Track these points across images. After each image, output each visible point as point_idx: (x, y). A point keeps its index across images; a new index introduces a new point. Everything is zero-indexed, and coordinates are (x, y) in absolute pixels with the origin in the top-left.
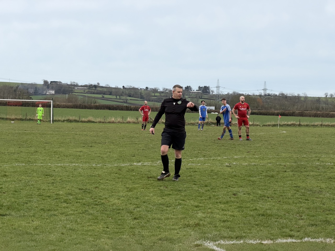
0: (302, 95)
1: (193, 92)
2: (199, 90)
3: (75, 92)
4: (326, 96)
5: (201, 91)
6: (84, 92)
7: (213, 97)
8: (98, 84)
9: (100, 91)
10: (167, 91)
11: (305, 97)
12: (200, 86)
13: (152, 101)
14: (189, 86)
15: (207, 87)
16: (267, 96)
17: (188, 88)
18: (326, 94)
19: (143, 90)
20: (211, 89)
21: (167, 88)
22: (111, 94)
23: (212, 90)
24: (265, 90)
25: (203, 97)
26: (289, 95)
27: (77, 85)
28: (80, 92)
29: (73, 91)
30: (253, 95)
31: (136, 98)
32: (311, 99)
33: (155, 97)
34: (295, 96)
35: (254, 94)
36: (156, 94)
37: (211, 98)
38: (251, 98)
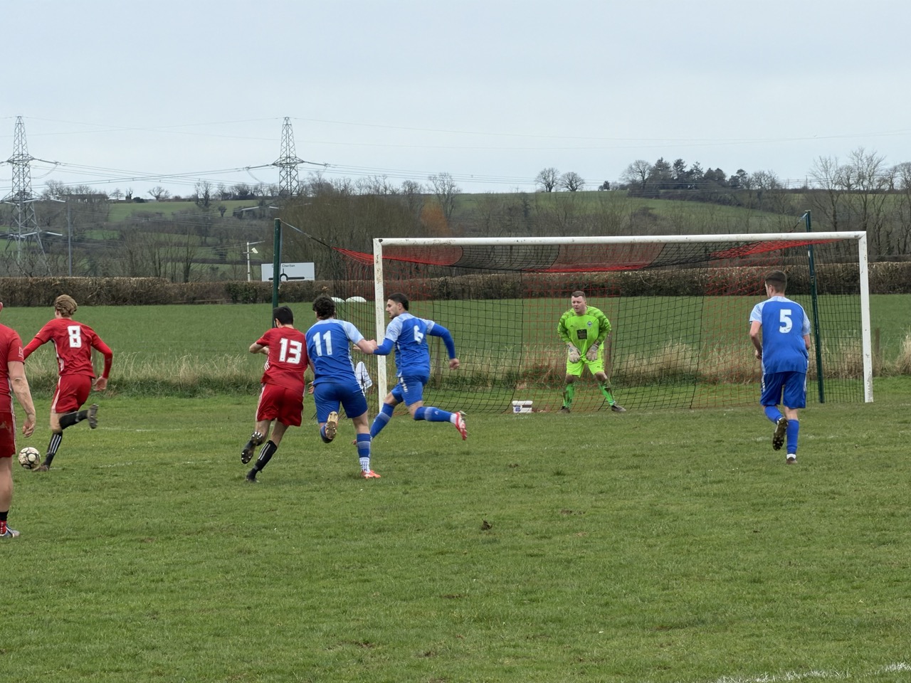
0: (427, 186)
4: (550, 186)
11: (444, 200)
16: (235, 198)
18: (544, 175)
24: (287, 164)
26: (360, 187)
30: (158, 197)
35: (163, 194)
38: (147, 216)
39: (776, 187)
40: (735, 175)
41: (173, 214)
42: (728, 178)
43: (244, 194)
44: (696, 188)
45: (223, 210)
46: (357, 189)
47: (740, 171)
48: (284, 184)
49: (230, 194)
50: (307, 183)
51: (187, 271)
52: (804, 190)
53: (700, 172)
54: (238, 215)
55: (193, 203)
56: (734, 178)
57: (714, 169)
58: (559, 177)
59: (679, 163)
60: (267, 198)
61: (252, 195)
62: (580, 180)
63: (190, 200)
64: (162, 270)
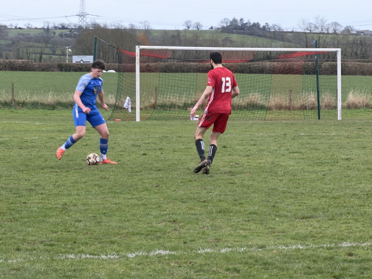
16: (60, 29)
18: (187, 23)
26: (111, 26)
30: (28, 27)
34: (125, 29)
35: (30, 26)
38: (23, 35)
39: (281, 30)
40: (264, 25)
41: (34, 34)
42: (261, 26)
43: (63, 28)
44: (249, 30)
45: (54, 33)
46: (110, 26)
47: (266, 23)
48: (80, 23)
49: (57, 27)
50: (89, 23)
51: (41, 58)
52: (292, 32)
53: (250, 23)
54: (61, 35)
55: (42, 30)
56: (264, 27)
57: (256, 22)
58: (192, 23)
59: (241, 20)
60: (73, 29)
61: (67, 27)
62: (201, 25)
63: (41, 29)
64: (31, 57)
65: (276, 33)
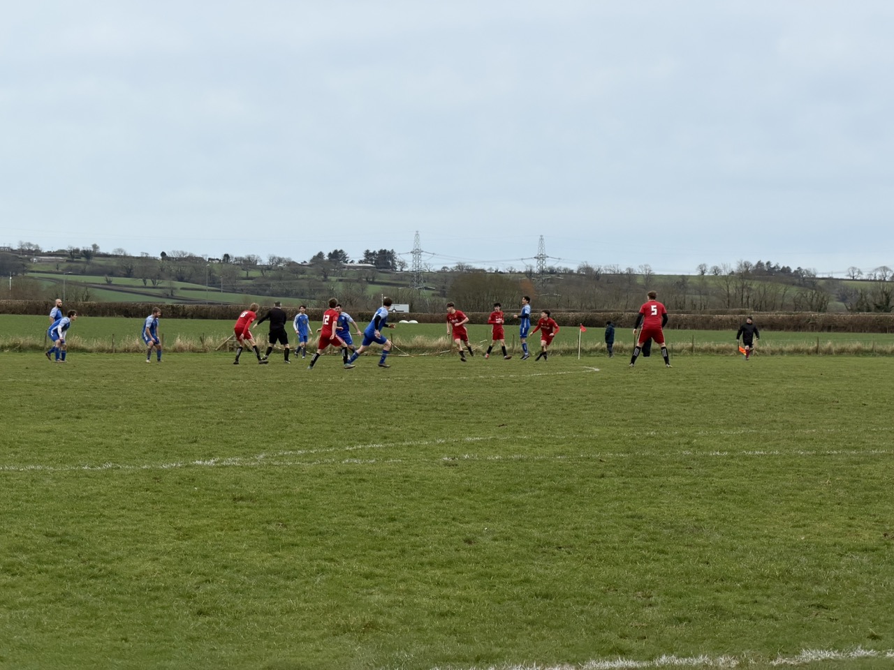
0: (638, 270)
1: (349, 267)
2: (365, 262)
3: (34, 269)
4: (703, 272)
5: (372, 264)
6: (58, 269)
7: (405, 280)
8: (95, 246)
9: (101, 266)
10: (281, 265)
11: (646, 277)
12: (368, 251)
13: (242, 291)
14: (339, 250)
15: (389, 253)
16: (548, 273)
17: (337, 256)
18: (701, 267)
19: (218, 261)
20: (399, 257)
21: (281, 257)
22: (129, 274)
23: (402, 260)
24: (541, 258)
25: (376, 280)
26: (606, 270)
27: (37, 253)
28: (45, 270)
29: (25, 268)
30: (510, 272)
31: (198, 284)
32: (662, 281)
33: (250, 282)
34: (622, 274)
35: (513, 270)
36: (253, 273)
37: (400, 282)
38: (504, 281)
42: (793, 271)
44: (775, 275)
47: (799, 268)
53: (778, 268)
56: (795, 271)
57: (786, 267)
59: (768, 263)
65: (806, 280)
